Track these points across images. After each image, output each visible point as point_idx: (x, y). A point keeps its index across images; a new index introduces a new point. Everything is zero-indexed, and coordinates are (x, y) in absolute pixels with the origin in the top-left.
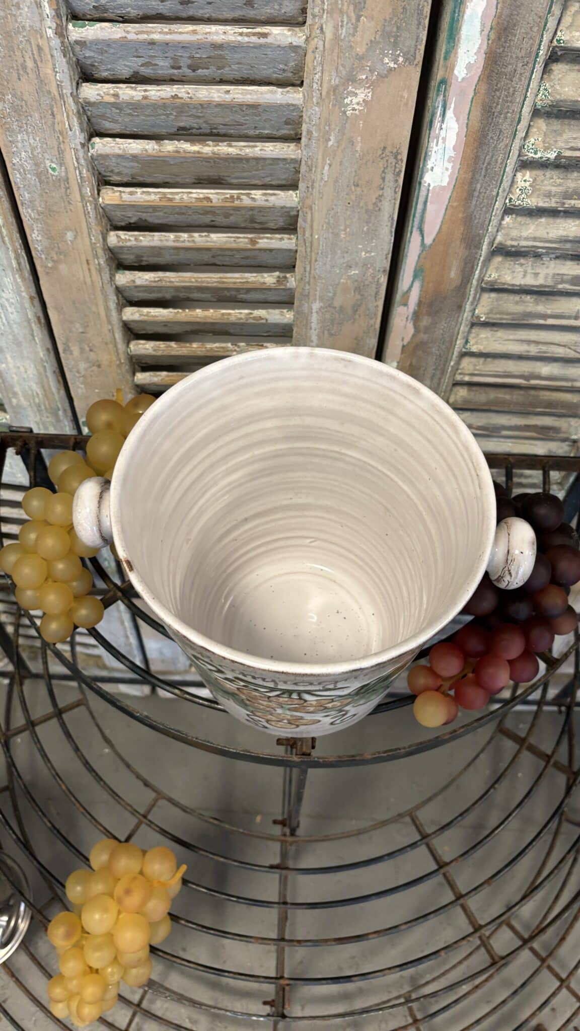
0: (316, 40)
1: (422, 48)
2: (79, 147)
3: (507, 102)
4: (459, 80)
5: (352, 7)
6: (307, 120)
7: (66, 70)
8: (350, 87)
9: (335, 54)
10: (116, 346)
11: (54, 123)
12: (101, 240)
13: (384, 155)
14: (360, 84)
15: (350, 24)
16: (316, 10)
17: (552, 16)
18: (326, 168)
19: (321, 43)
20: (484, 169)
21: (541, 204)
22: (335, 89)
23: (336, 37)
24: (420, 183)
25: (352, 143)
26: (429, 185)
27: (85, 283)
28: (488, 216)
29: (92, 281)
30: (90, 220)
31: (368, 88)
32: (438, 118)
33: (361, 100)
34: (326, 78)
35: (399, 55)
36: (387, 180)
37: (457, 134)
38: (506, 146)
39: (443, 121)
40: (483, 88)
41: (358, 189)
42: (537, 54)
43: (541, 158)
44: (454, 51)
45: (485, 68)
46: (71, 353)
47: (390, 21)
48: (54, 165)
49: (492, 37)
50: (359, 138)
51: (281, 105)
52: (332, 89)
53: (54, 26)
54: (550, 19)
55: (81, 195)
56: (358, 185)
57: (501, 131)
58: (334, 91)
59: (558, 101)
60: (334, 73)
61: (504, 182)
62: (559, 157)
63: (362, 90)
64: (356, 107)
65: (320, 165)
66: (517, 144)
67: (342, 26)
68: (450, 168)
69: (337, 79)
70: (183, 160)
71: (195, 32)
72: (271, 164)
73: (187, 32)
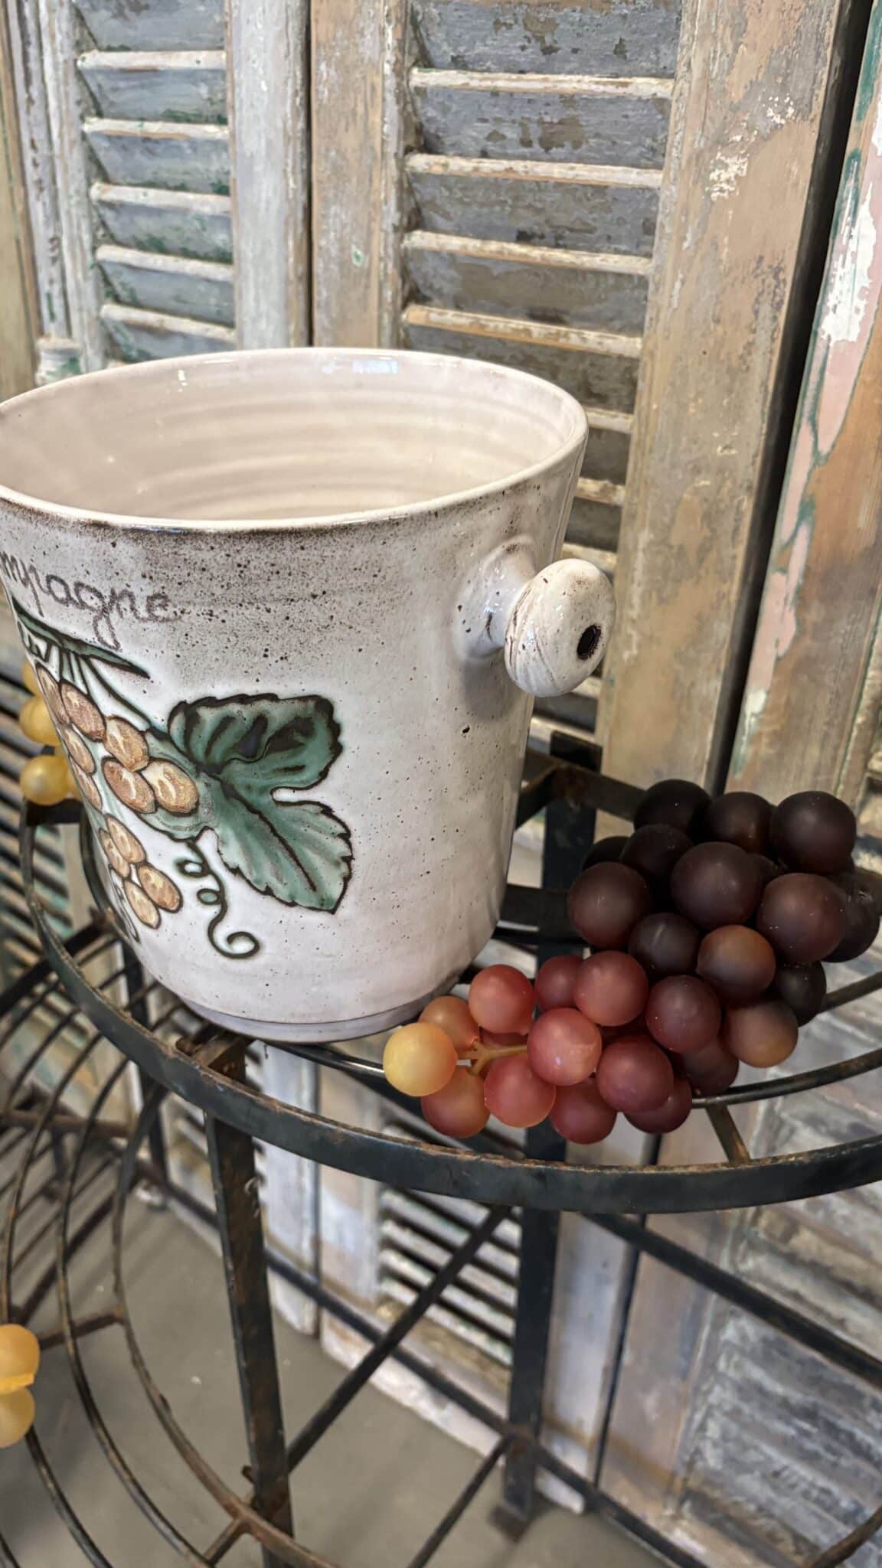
0: (681, 82)
1: (821, 92)
2: (392, 230)
4: (879, 153)
5: (728, 31)
6: (663, 208)
7: (395, 121)
8: (719, 154)
9: (703, 102)
11: (369, 192)
13: (759, 271)
14: (732, 149)
15: (724, 57)
16: (685, 38)
19: (686, 86)
22: (699, 154)
23: (706, 75)
24: (816, 334)
25: (715, 246)
26: (829, 338)
31: (743, 156)
32: (846, 218)
33: (732, 175)
34: (689, 139)
35: (788, 105)
36: (761, 315)
37: (875, 247)
39: (853, 224)
41: (720, 329)
44: (871, 106)
47: (778, 52)
48: (359, 253)
50: (726, 240)
51: (633, 188)
52: (694, 157)
55: (380, 300)
56: (719, 321)
58: (698, 158)
60: (699, 132)
63: (735, 159)
64: (725, 186)
65: (669, 281)
67: (714, 59)
68: (862, 307)
69: (703, 141)
70: (507, 268)
71: (545, 80)
72: (615, 288)
73: (537, 80)
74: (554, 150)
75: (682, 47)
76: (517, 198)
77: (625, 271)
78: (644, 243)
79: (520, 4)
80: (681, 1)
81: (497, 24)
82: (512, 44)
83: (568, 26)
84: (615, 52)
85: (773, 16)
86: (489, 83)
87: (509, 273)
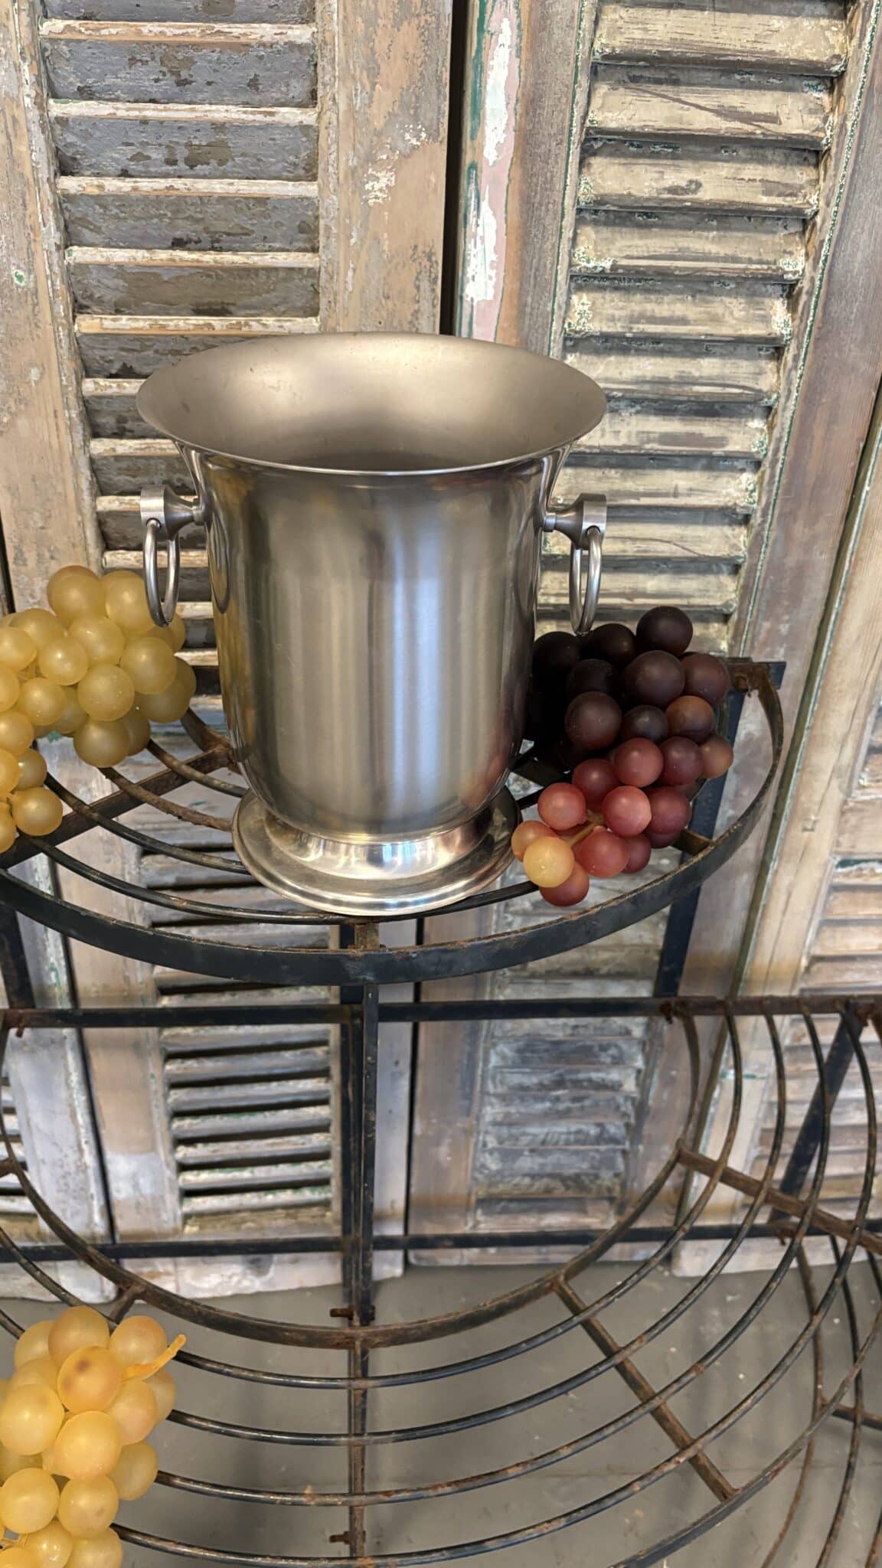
0: (329, 113)
1: (445, 121)
2: (53, 249)
3: (546, 189)
5: (365, 74)
6: (324, 214)
7: (44, 149)
8: (370, 170)
9: (351, 129)
10: (86, 549)
11: (25, 215)
12: (75, 383)
13: (416, 256)
14: (381, 165)
15: (364, 93)
16: (327, 78)
17: (580, 86)
18: (350, 273)
19: (334, 116)
20: (532, 276)
21: (605, 329)
22: (354, 170)
23: (351, 108)
24: (461, 298)
25: (377, 240)
26: (472, 300)
27: (51, 448)
28: (546, 339)
29: (59, 443)
30: (61, 351)
31: (390, 170)
32: (472, 212)
33: (384, 185)
34: (343, 159)
35: (421, 130)
36: (422, 288)
37: (496, 231)
38: (553, 245)
39: (478, 216)
40: (517, 174)
41: (390, 304)
42: (570, 132)
43: (595, 267)
44: (480, 129)
45: (516, 148)
46: (25, 565)
47: (408, 90)
48: (21, 273)
49: (519, 110)
50: (386, 235)
51: (293, 198)
52: (350, 172)
53: (33, 94)
54: (578, 90)
55: (52, 315)
56: (388, 298)
57: (544, 227)
58: (353, 173)
59: (602, 196)
60: (351, 153)
61: (558, 294)
62: (614, 267)
63: (384, 173)
64: (379, 194)
65: (342, 270)
66: (565, 246)
67: (356, 95)
68: (493, 275)
69: (355, 159)
70: (179, 272)
71: (193, 110)
72: (285, 280)
73: (184, 110)
74: (199, 167)
75: (325, 85)
76: (178, 211)
77: (296, 265)
78: (297, 240)
79: (159, 44)
80: (314, 47)
81: (133, 61)
82: (146, 77)
83: (205, 64)
84: (249, 85)
85: (400, 62)
86: (136, 113)
87: (180, 277)
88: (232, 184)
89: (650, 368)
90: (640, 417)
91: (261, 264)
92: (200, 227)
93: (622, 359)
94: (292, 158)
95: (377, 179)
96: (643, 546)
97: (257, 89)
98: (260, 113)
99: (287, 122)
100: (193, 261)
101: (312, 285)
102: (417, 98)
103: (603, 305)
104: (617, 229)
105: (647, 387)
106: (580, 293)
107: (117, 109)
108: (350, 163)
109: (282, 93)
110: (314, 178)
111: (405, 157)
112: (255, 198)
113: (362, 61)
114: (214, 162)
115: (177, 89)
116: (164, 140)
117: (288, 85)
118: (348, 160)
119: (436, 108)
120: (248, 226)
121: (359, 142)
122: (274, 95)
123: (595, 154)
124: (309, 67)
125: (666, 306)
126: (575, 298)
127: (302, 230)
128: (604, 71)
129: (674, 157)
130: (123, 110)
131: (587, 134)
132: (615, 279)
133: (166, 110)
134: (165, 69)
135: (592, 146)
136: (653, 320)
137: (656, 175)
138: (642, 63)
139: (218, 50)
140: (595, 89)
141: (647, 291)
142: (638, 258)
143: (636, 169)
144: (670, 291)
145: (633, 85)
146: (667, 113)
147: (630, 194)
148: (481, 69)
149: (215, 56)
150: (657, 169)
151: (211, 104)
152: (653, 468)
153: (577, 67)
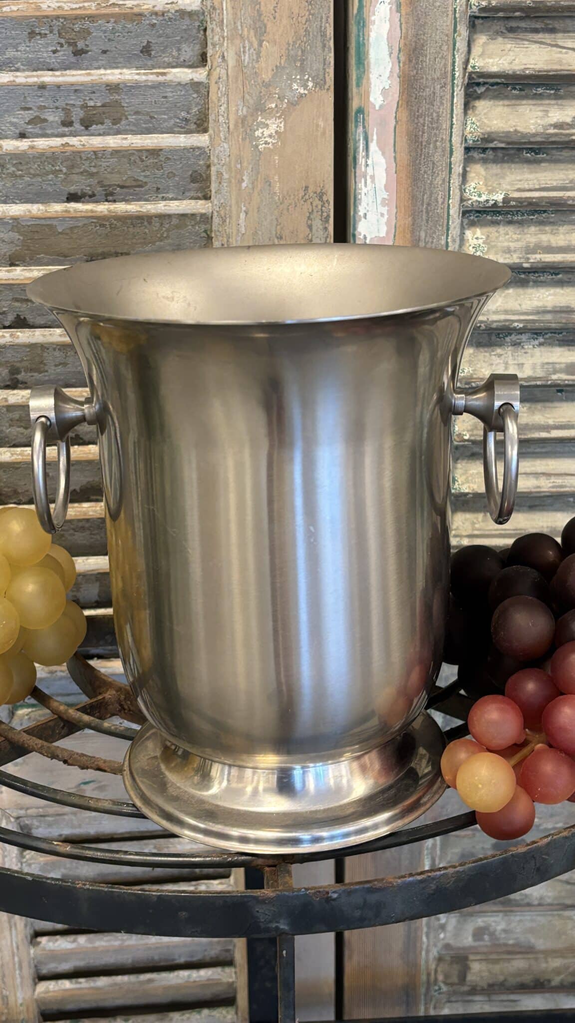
0: (218, 69)
1: (331, 71)
3: (433, 128)
4: (377, 108)
5: (252, 33)
6: (216, 161)
8: (260, 118)
9: (240, 82)
13: (307, 197)
14: (270, 114)
15: (252, 50)
16: (216, 38)
17: (460, 35)
19: (223, 72)
20: (424, 211)
22: (244, 119)
23: (240, 64)
24: (354, 236)
25: (268, 183)
26: (365, 237)
31: (279, 117)
32: (361, 153)
33: (273, 132)
34: (233, 109)
35: (308, 80)
36: (314, 228)
37: (386, 170)
38: (444, 180)
39: (367, 156)
40: (404, 115)
42: (453, 75)
43: (487, 201)
44: (365, 77)
45: (401, 93)
47: (294, 45)
49: (402, 59)
50: (276, 178)
51: (185, 149)
52: (240, 121)
54: (458, 39)
57: (434, 163)
58: (243, 123)
59: (490, 134)
60: (240, 103)
61: (451, 228)
62: (506, 200)
63: (273, 120)
64: (269, 140)
65: (234, 212)
66: (456, 181)
67: (244, 52)
68: (385, 213)
69: (245, 109)
70: (72, 223)
71: (89, 74)
72: (177, 227)
73: (80, 75)
74: (94, 126)
75: (214, 45)
76: (73, 167)
77: (189, 212)
78: (190, 190)
79: (57, 18)
80: (203, 13)
81: (32, 34)
82: (43, 48)
83: (101, 34)
84: (142, 52)
85: (285, 21)
86: (35, 79)
87: (76, 227)
88: (126, 139)
89: (550, 298)
90: (542, 348)
91: (153, 211)
92: (93, 181)
93: (520, 291)
94: (183, 114)
95: (267, 126)
96: (559, 481)
97: (150, 55)
98: (152, 74)
99: (177, 80)
100: (87, 211)
101: (205, 231)
102: (303, 51)
103: (497, 238)
104: (506, 165)
105: (549, 317)
106: (473, 229)
107: (17, 77)
108: (240, 113)
109: (173, 57)
110: (205, 131)
111: (292, 104)
112: (147, 150)
113: (250, 21)
114: (108, 122)
115: (73, 59)
116: (61, 103)
117: (179, 50)
118: (237, 111)
119: (322, 60)
120: (141, 178)
121: (248, 93)
122: (166, 59)
123: (479, 97)
124: (199, 32)
125: (562, 236)
126: (469, 234)
127: (194, 180)
128: (482, 24)
129: (557, 97)
130: (22, 78)
131: (470, 78)
132: (508, 213)
133: (63, 75)
134: (63, 41)
135: (475, 91)
136: (550, 250)
137: (540, 114)
138: (517, 14)
139: (112, 20)
140: (474, 41)
141: (541, 223)
142: (530, 190)
143: (521, 109)
144: (564, 223)
145: (511, 35)
146: (546, 58)
147: (516, 131)
148: (363, 24)
149: (110, 26)
150: (541, 108)
151: (105, 69)
152: (561, 400)
153: (455, 18)
